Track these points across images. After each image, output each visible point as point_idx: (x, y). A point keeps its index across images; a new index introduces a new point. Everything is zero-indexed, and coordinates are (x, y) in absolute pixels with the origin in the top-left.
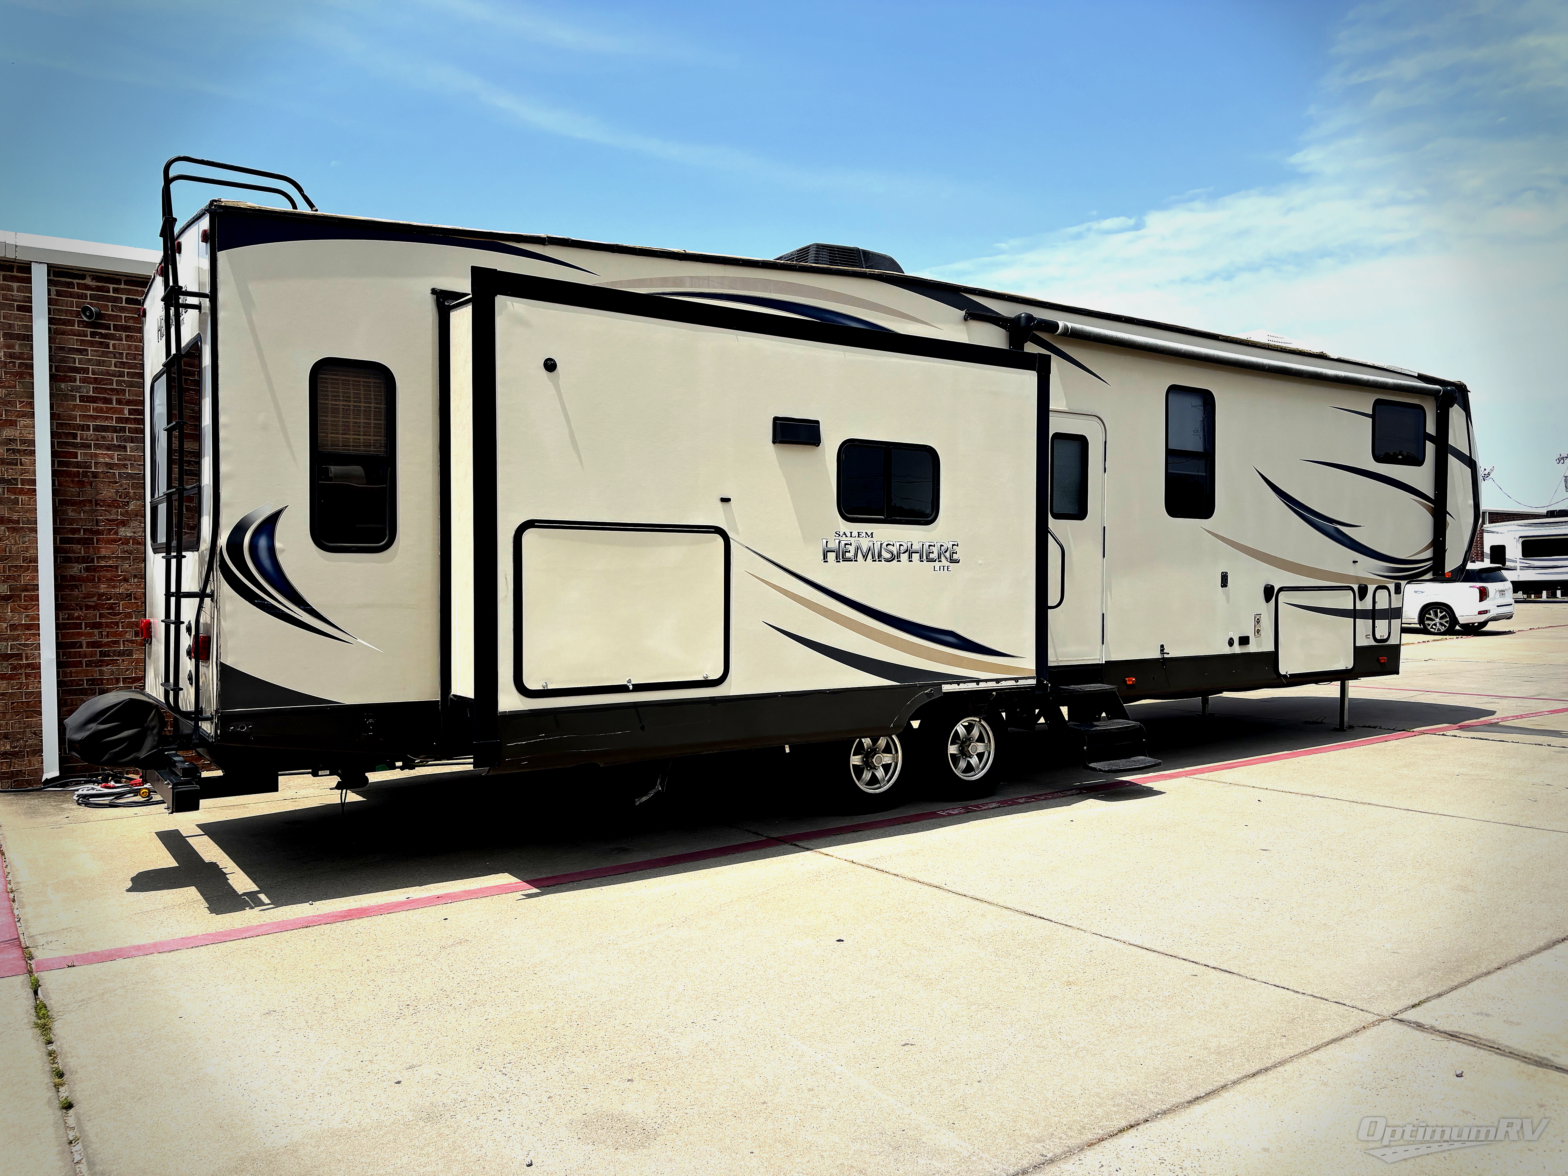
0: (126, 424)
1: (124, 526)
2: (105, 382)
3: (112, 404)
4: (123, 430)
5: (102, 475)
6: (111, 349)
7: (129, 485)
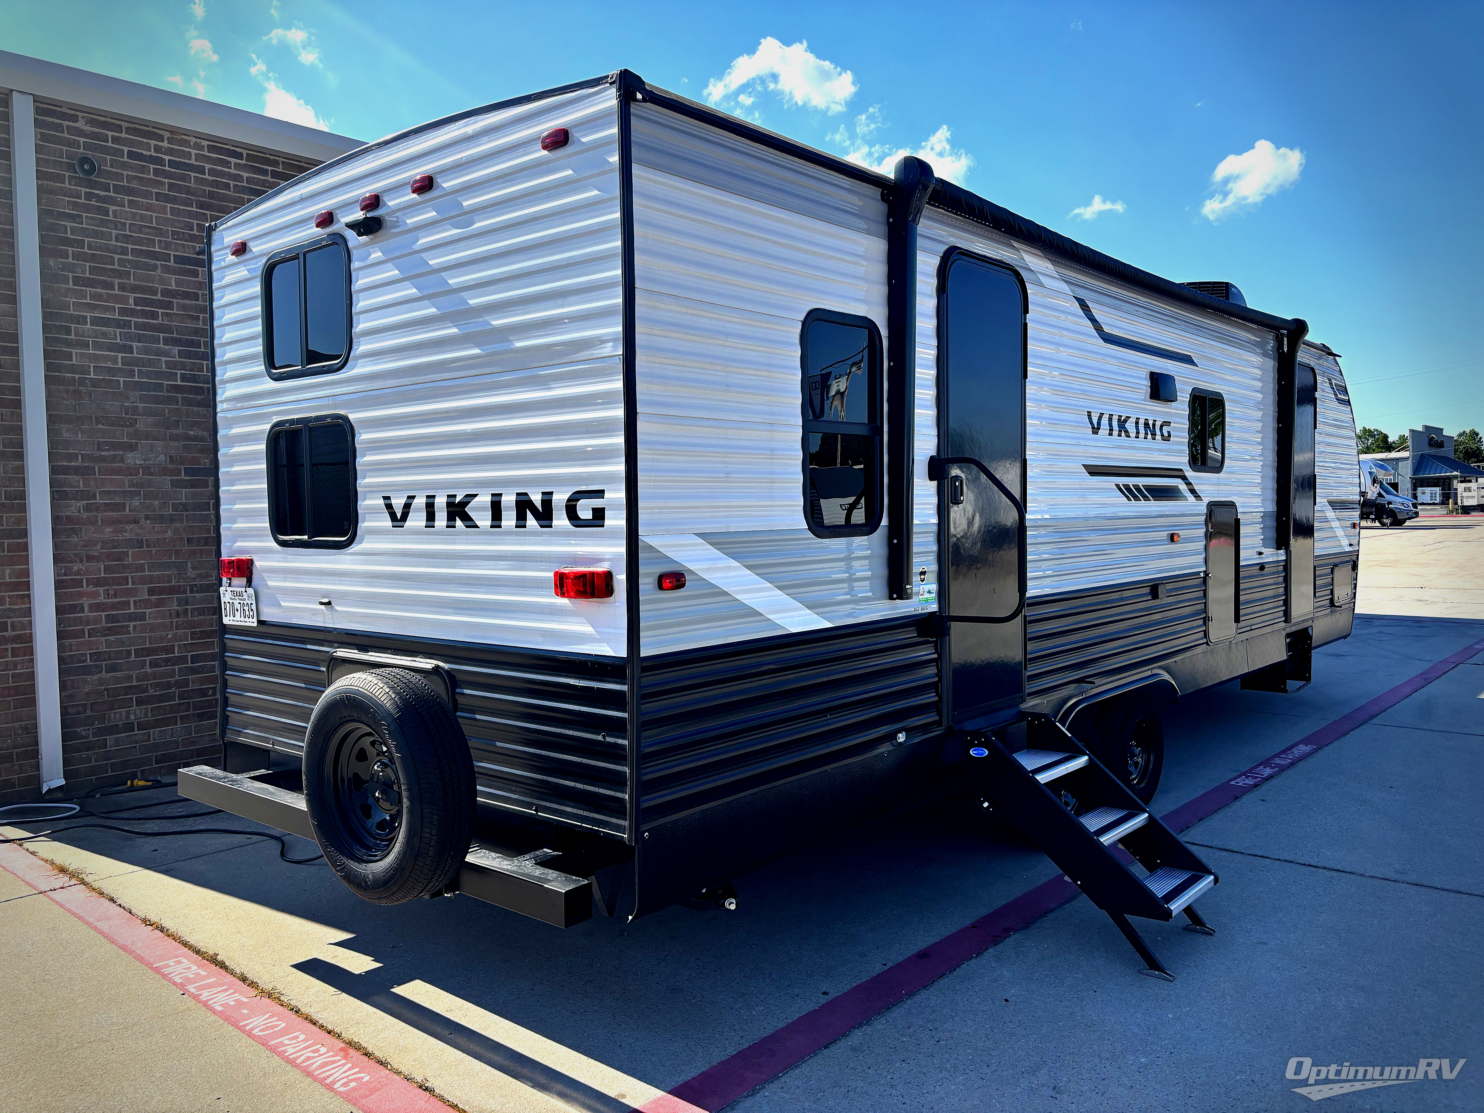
0: (131, 317)
1: (133, 451)
2: (104, 260)
3: (114, 290)
4: (127, 324)
5: (103, 384)
6: (111, 218)
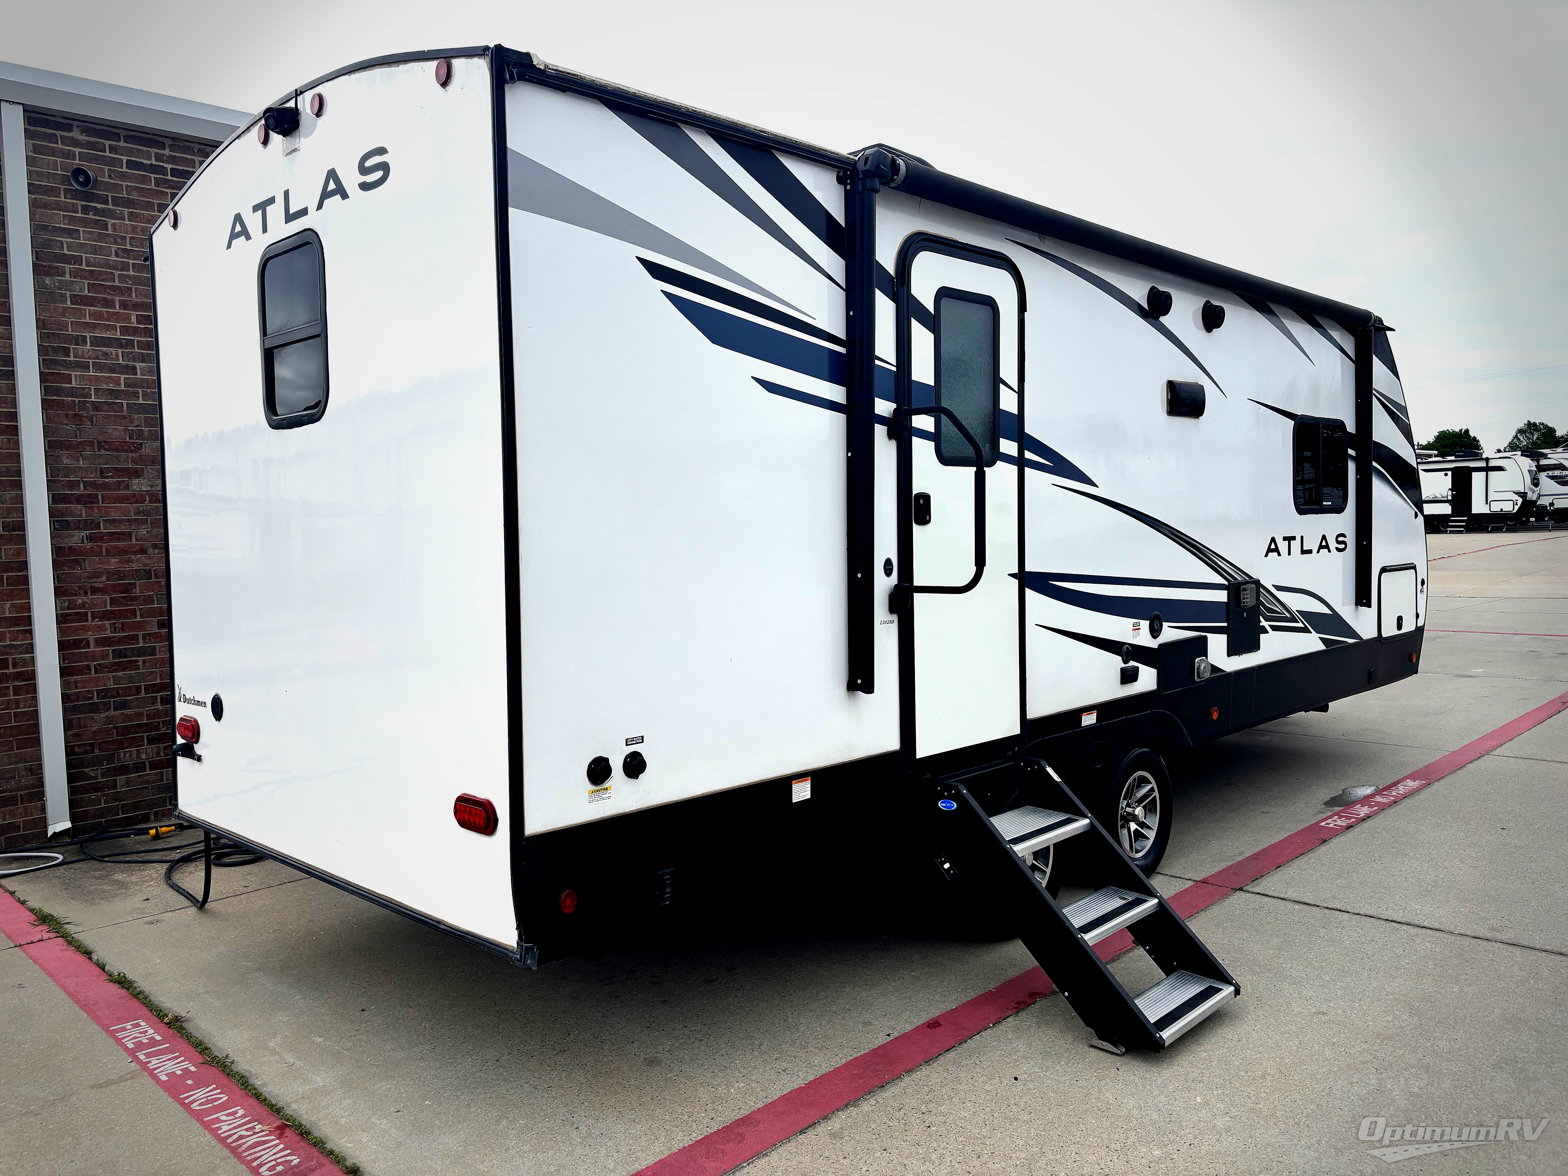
0: (134, 336)
1: (139, 477)
2: (104, 277)
3: (115, 308)
4: (130, 344)
5: (106, 407)
6: (110, 232)
7: (141, 421)
